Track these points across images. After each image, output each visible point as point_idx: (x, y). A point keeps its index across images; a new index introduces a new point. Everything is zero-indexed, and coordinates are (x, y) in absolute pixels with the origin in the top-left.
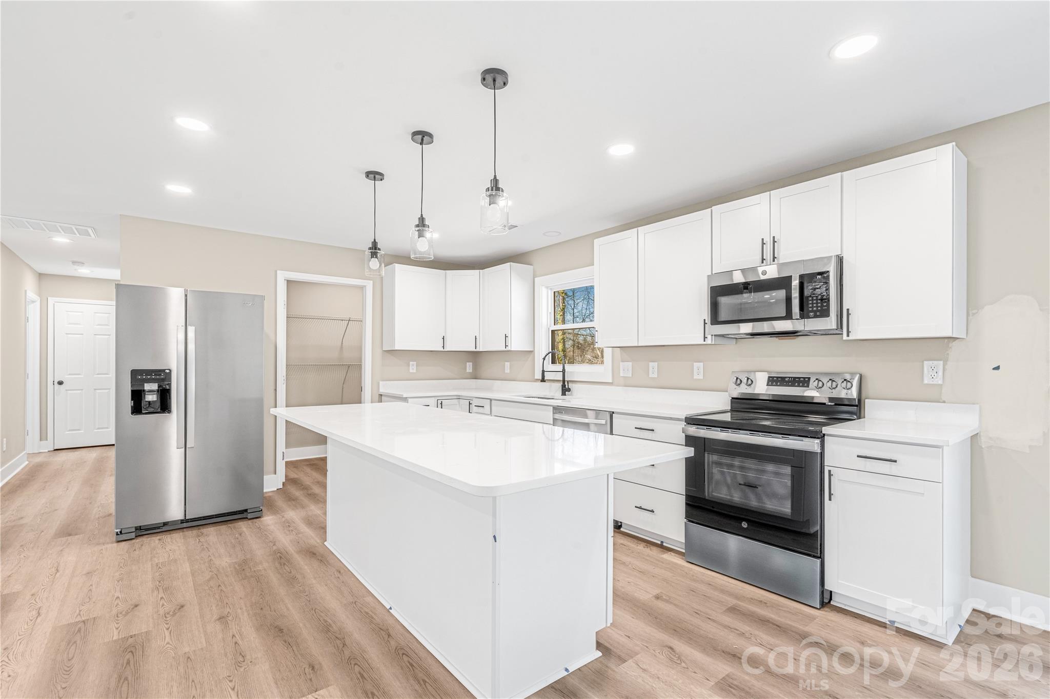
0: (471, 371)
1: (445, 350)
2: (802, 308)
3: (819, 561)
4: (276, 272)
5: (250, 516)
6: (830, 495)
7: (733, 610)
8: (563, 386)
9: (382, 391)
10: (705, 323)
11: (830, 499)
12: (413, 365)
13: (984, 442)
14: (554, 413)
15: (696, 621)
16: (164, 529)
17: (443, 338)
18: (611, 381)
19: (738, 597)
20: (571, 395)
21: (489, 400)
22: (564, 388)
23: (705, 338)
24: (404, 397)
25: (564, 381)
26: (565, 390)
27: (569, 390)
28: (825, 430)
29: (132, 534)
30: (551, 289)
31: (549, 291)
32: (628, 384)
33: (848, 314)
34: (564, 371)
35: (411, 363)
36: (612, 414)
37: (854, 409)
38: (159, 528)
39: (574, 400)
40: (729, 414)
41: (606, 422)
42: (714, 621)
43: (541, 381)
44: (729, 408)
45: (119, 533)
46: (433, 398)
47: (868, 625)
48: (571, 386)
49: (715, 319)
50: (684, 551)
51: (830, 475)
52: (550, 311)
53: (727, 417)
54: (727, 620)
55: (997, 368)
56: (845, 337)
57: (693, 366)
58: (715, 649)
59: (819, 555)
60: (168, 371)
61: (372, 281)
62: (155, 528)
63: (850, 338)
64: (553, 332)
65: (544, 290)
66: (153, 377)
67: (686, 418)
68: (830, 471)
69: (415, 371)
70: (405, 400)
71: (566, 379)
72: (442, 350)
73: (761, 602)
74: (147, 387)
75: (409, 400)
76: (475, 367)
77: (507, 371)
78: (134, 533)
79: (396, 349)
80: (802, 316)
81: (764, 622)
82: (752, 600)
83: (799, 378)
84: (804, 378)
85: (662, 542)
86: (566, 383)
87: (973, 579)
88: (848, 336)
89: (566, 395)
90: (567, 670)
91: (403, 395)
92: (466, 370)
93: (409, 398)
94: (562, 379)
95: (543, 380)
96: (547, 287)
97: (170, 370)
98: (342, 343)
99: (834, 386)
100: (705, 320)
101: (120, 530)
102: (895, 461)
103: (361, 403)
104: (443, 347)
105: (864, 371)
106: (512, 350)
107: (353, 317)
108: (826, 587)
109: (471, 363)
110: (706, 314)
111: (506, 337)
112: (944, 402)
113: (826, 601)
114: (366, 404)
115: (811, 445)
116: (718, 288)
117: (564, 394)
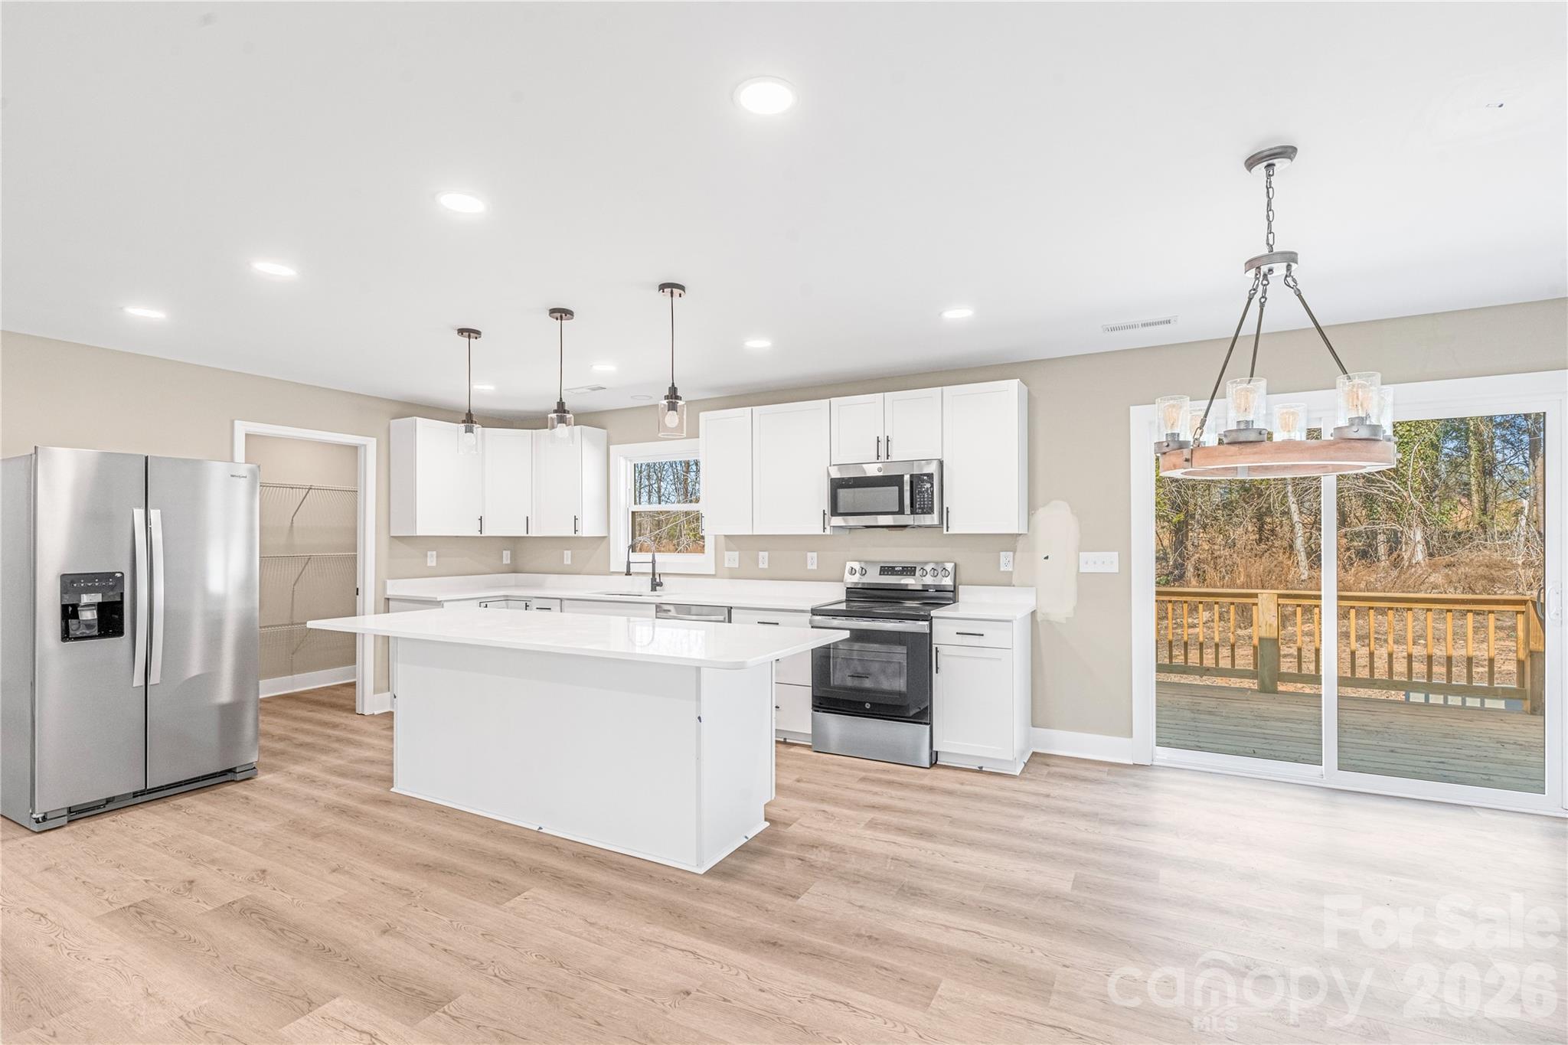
0: (509, 562)
1: (482, 535)
2: (912, 505)
3: (928, 727)
4: (232, 423)
5: (239, 777)
6: (937, 668)
7: (863, 779)
8: (654, 579)
9: (390, 593)
10: (824, 514)
11: (937, 672)
12: (432, 556)
13: (1039, 617)
14: (657, 612)
15: (838, 791)
16: (109, 807)
17: (481, 519)
18: (714, 573)
19: (865, 770)
20: (663, 590)
21: (559, 601)
22: (654, 583)
23: (824, 528)
24: (438, 600)
25: (654, 574)
26: (655, 585)
27: (661, 584)
28: (933, 613)
29: (63, 818)
30: (631, 461)
31: (629, 463)
32: (734, 575)
33: (948, 512)
34: (653, 562)
35: (429, 553)
36: (730, 609)
37: (950, 595)
38: (98, 807)
39: (665, 596)
40: (845, 604)
41: (725, 618)
42: (851, 789)
43: (626, 575)
44: (844, 598)
45: (40, 820)
46: (475, 601)
47: (965, 773)
48: (664, 579)
49: (835, 511)
50: (810, 744)
51: (937, 651)
52: (629, 487)
53: (843, 606)
54: (861, 786)
55: (1047, 558)
56: (945, 532)
57: (806, 554)
58: (858, 806)
59: (928, 722)
60: (119, 575)
61: (375, 439)
62: (93, 809)
63: (951, 531)
64: (633, 513)
65: (622, 461)
66: (97, 584)
67: (812, 610)
68: (936, 648)
69: (434, 564)
70: (438, 604)
71: (656, 572)
72: (478, 534)
73: (884, 771)
74: (85, 599)
75: (445, 604)
76: (513, 557)
77: (567, 561)
78: (66, 817)
79: (418, 534)
80: (912, 513)
81: (890, 783)
82: (877, 771)
83: (907, 567)
84: (912, 567)
85: (785, 739)
86: (657, 577)
87: (1034, 728)
88: (947, 531)
89: (656, 590)
90: (746, 837)
91: (436, 598)
92: (502, 561)
93: (445, 601)
94: (651, 571)
95: (628, 573)
96: (626, 458)
97: (122, 574)
98: (292, 523)
99: (935, 574)
100: (824, 511)
101: (42, 815)
102: (982, 635)
103: (356, 615)
104: (481, 531)
105: (958, 560)
106: (584, 535)
107: (316, 484)
108: (934, 749)
109: (509, 552)
110: (825, 505)
111: (575, 519)
112: (1014, 586)
113: (933, 762)
114: (367, 617)
115: (921, 626)
116: (837, 481)
117: (654, 589)
